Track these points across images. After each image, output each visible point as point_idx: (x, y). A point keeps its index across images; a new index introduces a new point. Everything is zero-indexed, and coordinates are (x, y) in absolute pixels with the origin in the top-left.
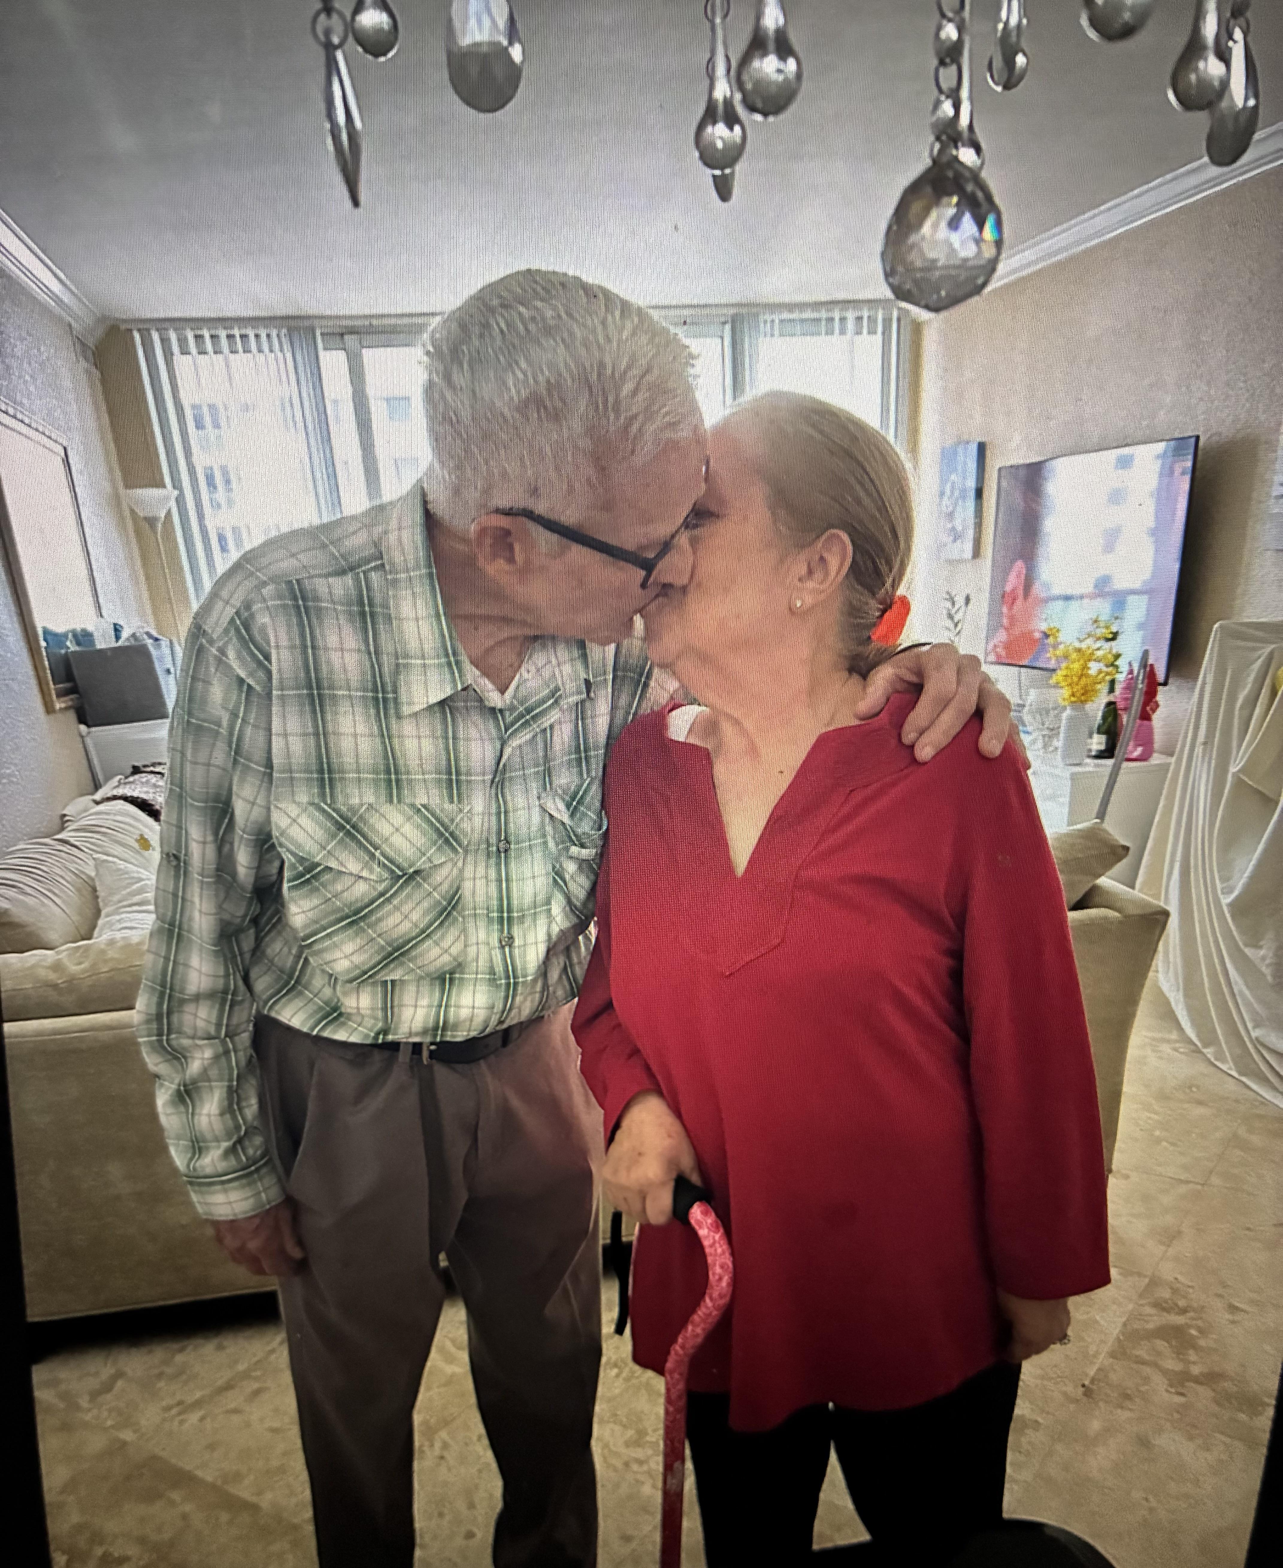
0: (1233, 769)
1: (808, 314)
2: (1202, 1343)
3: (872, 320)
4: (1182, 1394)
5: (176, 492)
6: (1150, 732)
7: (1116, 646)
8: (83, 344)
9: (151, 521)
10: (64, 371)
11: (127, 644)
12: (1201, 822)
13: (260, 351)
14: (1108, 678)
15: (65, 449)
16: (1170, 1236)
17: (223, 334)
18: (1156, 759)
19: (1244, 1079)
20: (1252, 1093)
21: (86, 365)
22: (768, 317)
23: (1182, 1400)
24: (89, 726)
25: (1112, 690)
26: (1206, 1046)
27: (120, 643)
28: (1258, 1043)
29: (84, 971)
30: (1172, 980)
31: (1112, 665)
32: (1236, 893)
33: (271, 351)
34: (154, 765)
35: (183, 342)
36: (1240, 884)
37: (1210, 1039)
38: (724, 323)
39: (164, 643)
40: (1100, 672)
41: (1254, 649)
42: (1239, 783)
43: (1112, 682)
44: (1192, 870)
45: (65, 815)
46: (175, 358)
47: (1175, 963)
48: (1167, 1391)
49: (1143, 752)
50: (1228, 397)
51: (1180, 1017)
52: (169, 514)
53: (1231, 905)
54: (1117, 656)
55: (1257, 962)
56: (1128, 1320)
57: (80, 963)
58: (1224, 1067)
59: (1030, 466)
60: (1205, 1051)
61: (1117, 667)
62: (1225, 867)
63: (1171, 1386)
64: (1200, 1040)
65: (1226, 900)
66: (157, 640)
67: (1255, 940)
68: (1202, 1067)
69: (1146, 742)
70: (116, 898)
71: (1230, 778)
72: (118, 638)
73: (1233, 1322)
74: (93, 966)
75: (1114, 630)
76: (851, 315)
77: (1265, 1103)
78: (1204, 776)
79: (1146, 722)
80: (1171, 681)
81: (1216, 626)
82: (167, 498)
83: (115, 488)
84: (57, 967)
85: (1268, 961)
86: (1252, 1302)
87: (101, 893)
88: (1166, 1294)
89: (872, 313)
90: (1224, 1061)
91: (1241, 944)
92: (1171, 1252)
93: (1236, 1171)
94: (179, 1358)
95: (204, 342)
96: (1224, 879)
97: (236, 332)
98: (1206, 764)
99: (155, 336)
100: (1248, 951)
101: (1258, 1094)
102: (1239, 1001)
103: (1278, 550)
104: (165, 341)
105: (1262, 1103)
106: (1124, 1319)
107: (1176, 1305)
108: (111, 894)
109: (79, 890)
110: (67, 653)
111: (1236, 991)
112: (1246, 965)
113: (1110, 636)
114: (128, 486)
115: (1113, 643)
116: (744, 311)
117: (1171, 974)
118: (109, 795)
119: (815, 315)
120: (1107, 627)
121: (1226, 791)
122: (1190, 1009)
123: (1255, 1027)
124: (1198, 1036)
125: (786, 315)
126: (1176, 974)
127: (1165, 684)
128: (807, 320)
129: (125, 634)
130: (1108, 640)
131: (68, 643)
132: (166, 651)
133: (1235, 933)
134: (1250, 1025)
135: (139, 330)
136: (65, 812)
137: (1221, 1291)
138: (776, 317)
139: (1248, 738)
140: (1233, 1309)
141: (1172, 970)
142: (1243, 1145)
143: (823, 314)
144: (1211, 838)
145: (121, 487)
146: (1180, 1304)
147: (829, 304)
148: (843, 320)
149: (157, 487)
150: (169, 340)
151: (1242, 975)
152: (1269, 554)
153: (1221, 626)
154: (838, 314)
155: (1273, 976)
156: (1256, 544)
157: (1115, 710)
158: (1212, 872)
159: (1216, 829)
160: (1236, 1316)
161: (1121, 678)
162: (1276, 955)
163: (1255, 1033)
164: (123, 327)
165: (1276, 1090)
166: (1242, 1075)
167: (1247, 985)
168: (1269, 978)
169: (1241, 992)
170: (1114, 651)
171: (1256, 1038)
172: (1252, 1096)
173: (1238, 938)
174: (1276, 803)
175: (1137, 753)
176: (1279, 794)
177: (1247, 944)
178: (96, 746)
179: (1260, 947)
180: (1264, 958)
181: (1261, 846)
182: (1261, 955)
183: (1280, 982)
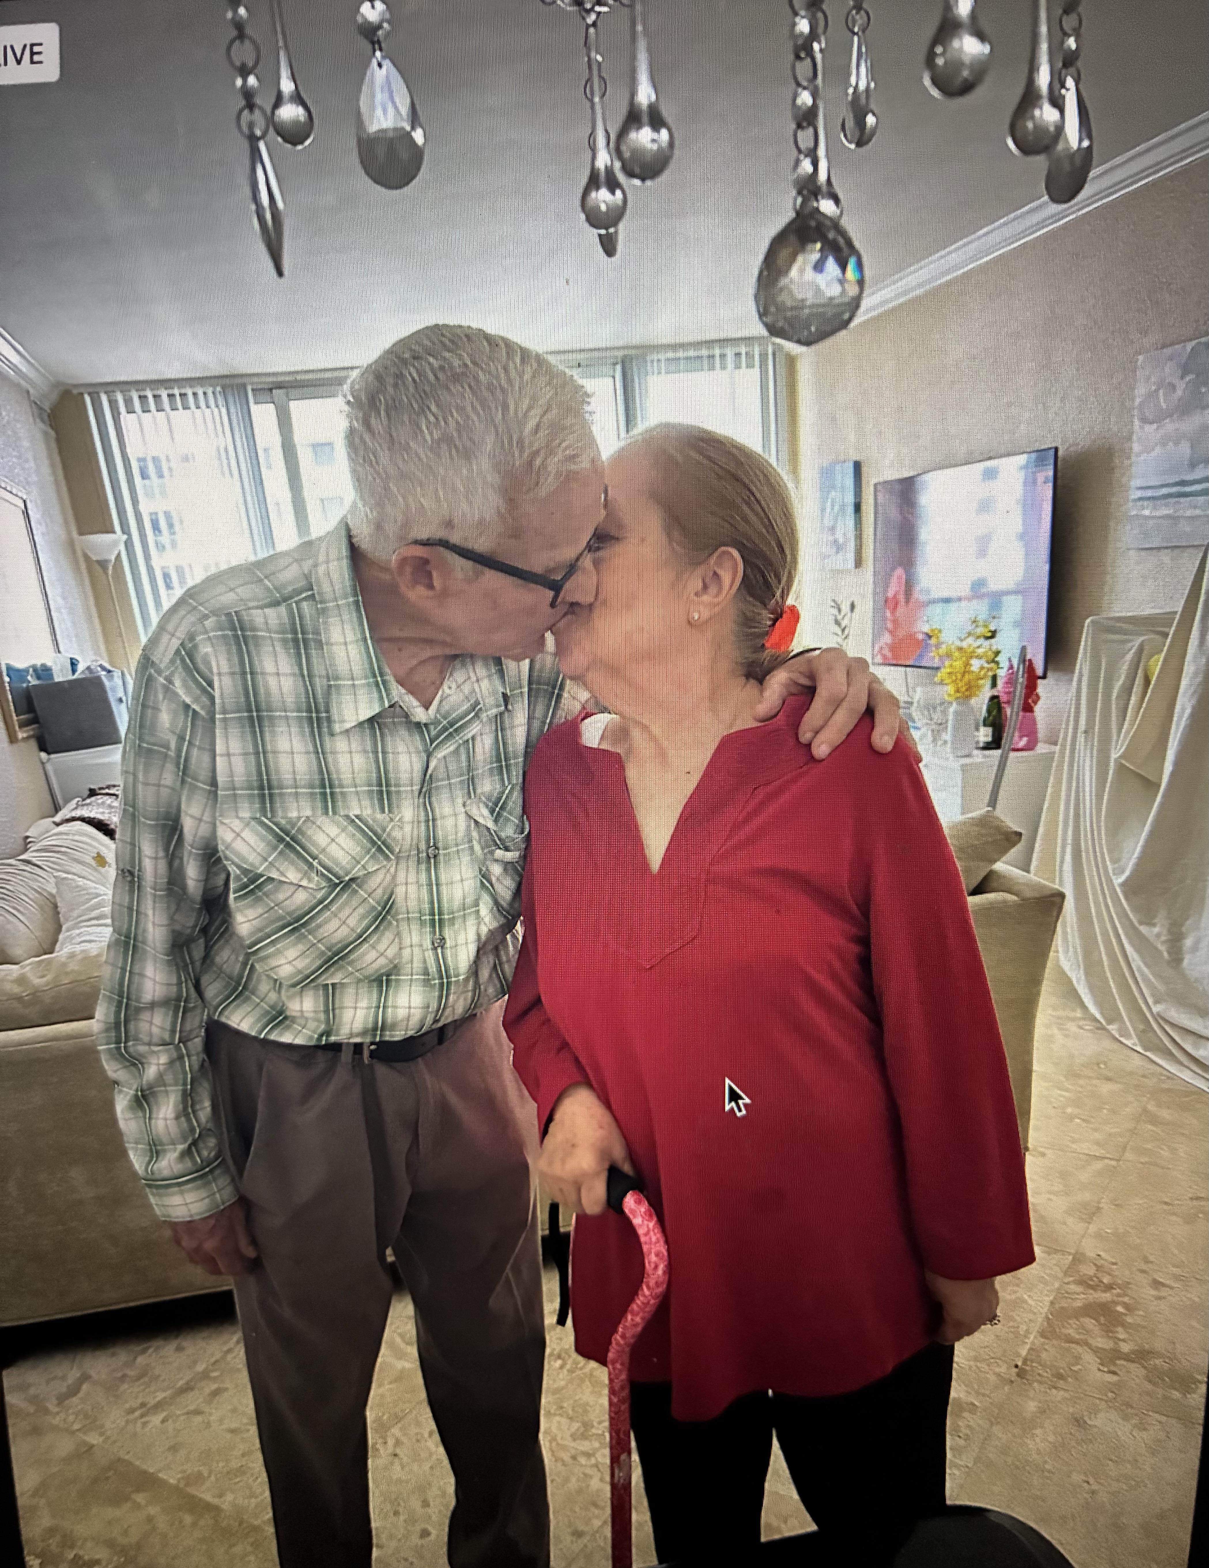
0: (1115, 755)
1: (692, 353)
2: (1129, 1319)
3: (749, 356)
4: (1114, 1373)
5: (125, 537)
6: (1034, 722)
7: (995, 644)
8: (41, 408)
9: (103, 564)
10: (22, 433)
11: (83, 676)
12: (1088, 806)
13: (198, 407)
14: (990, 674)
15: (25, 502)
16: (1089, 1213)
18: (1042, 748)
19: (1148, 1054)
20: (1155, 1067)
21: (42, 426)
22: (655, 357)
23: (1115, 1378)
24: (49, 753)
25: (994, 684)
26: (1109, 1023)
27: (77, 676)
28: (1158, 1017)
29: (47, 984)
30: (1072, 959)
31: (993, 661)
32: (1127, 873)
33: (208, 407)
34: (108, 787)
35: (128, 402)
36: (1130, 865)
37: (1113, 1017)
38: (615, 364)
39: (117, 674)
40: (982, 668)
41: (1125, 642)
42: (1121, 768)
43: (994, 678)
44: (1083, 853)
45: (27, 837)
46: (122, 417)
47: (1074, 941)
48: (1099, 1369)
49: (1028, 742)
51: (1083, 996)
52: (119, 555)
53: (1123, 885)
54: (997, 653)
55: (1152, 939)
56: (1055, 1298)
57: (43, 977)
58: (1128, 1043)
59: (903, 481)
60: (1110, 1027)
61: (997, 663)
62: (1114, 848)
63: (1102, 1364)
64: (1104, 1018)
65: (1118, 880)
66: (109, 671)
67: (1148, 919)
68: (1107, 1044)
69: (1030, 732)
70: (75, 913)
71: (1112, 763)
72: (74, 671)
73: (1159, 1298)
74: (55, 978)
75: (993, 629)
76: (730, 352)
77: (1171, 1077)
78: (1088, 762)
79: (1028, 714)
80: (1049, 674)
81: (1088, 621)
82: (117, 542)
83: (69, 533)
84: (22, 980)
85: (1163, 938)
86: (1176, 1277)
87: (62, 909)
88: (1090, 1271)
89: (750, 349)
90: (1128, 1036)
91: (1135, 922)
92: (1092, 1228)
93: (1148, 1146)
94: (141, 1360)
95: (147, 402)
96: (1114, 861)
97: (176, 392)
98: (1088, 751)
99: (104, 401)
100: (1143, 929)
101: (1163, 1068)
102: (1139, 977)
103: (1140, 549)
104: (113, 404)
105: (1169, 1078)
106: (1051, 1298)
107: (1102, 1282)
108: (71, 910)
109: (41, 908)
110: (28, 687)
111: (1135, 969)
112: (1142, 944)
113: (989, 634)
114: (81, 533)
115: (992, 641)
116: (632, 352)
117: (1071, 953)
118: (68, 817)
119: (697, 353)
120: (985, 626)
121: (1110, 776)
122: (1091, 988)
123: (1155, 1003)
124: (1102, 1013)
125: (671, 355)
126: (1075, 952)
127: (1044, 677)
128: (690, 358)
129: (81, 667)
130: (987, 638)
131: (29, 678)
132: (118, 681)
133: (1128, 911)
134: (1150, 1002)
135: (90, 394)
136: (28, 834)
137: (1144, 1267)
138: (662, 356)
139: (1126, 725)
140: (1157, 1284)
141: (1071, 949)
142: (1154, 1120)
143: (704, 352)
144: (1098, 821)
145: (75, 534)
146: (1105, 1281)
147: (710, 343)
148: (723, 356)
149: (107, 532)
150: (116, 401)
151: (1138, 951)
152: (1132, 553)
153: (1092, 621)
154: (717, 352)
155: (1169, 953)
156: (1119, 545)
157: (999, 703)
158: (1103, 854)
159: (1103, 813)
160: (1164, 1292)
161: (1002, 673)
162: (1170, 932)
163: (1156, 1009)
164: (75, 392)
165: (1181, 1064)
166: (1146, 1050)
167: (1146, 964)
168: (1166, 954)
169: (1139, 969)
170: (994, 648)
171: (1159, 1014)
172: (1159, 1070)
173: (1131, 916)
174: (1159, 786)
175: (1023, 743)
176: (1161, 779)
177: (1141, 923)
178: (55, 771)
179: (1154, 925)
180: (1158, 935)
181: (1147, 828)
182: (1156, 932)
183: (1176, 958)
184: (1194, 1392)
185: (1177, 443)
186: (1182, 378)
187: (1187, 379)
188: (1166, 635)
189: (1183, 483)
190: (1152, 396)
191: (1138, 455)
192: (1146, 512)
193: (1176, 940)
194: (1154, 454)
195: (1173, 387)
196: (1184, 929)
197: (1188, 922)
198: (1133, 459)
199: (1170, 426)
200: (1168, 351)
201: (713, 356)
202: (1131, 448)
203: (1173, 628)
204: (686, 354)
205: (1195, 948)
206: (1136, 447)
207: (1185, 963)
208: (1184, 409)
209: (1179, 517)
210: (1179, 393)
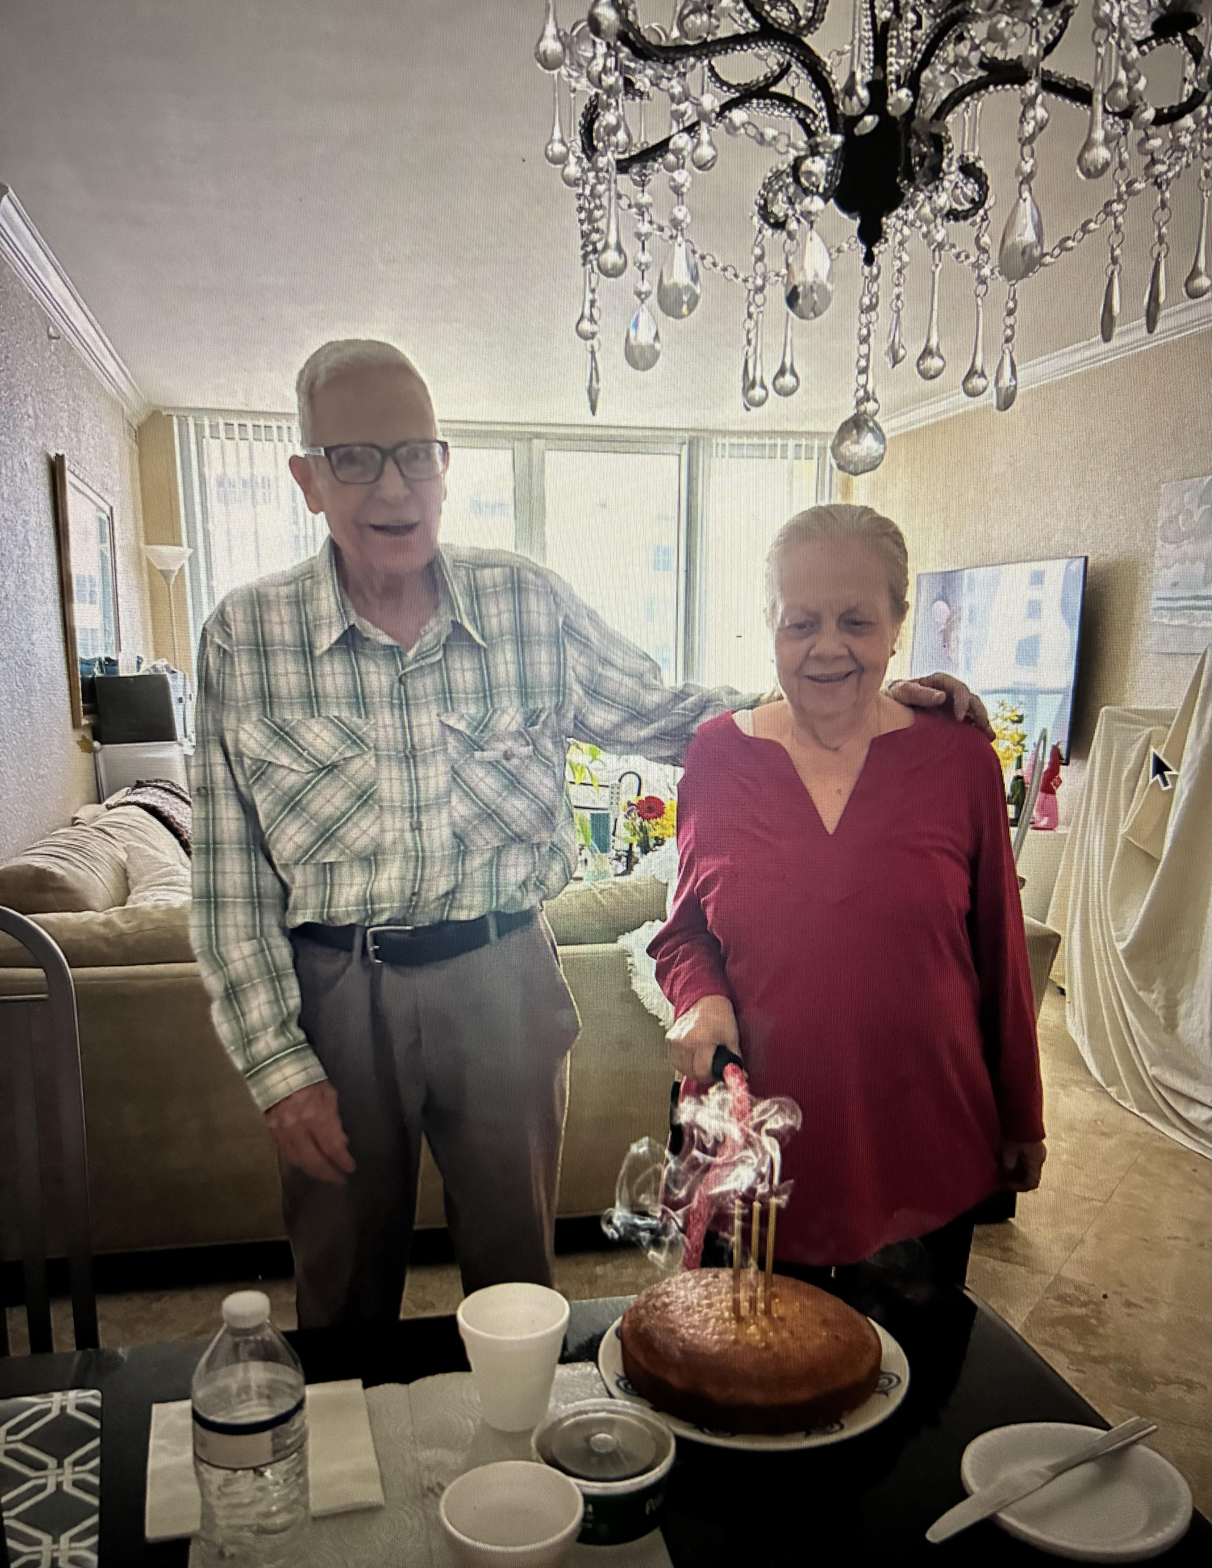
0: (1122, 830)
1: (755, 440)
2: (1101, 1330)
3: (809, 448)
4: (1083, 1372)
5: (191, 551)
6: (1055, 804)
7: (1021, 728)
8: (130, 425)
9: (165, 574)
10: (115, 447)
11: (147, 673)
12: (1096, 877)
13: (280, 440)
14: (1016, 755)
15: (111, 508)
16: (1073, 1244)
17: (250, 424)
18: (1060, 830)
19: (1143, 1115)
20: (1149, 1128)
21: (131, 441)
22: (720, 440)
23: (1082, 1376)
24: (102, 743)
25: (1019, 766)
26: (1109, 1085)
27: (140, 673)
28: (1155, 1080)
29: (131, 928)
30: (1078, 1024)
31: (1019, 743)
32: (1128, 941)
33: (290, 441)
34: (156, 781)
35: (214, 427)
36: (1131, 930)
37: (1113, 1079)
38: (684, 443)
39: (180, 674)
40: (1008, 749)
41: (1138, 730)
42: (1127, 843)
43: (1020, 759)
44: (1091, 924)
45: (76, 818)
46: (204, 440)
47: (1080, 1009)
48: (1068, 1368)
49: (1049, 822)
50: (1110, 526)
51: (1086, 1059)
52: (181, 569)
53: (1124, 951)
54: (1023, 737)
55: (1150, 1005)
56: (1034, 1310)
57: (128, 922)
58: (1127, 1105)
59: (945, 574)
60: (1109, 1090)
61: (1023, 746)
62: (1119, 918)
63: (1072, 1364)
64: (1105, 1081)
65: (1120, 946)
66: (173, 672)
67: (1147, 984)
68: (1107, 1105)
69: (1050, 811)
70: (146, 878)
71: (1119, 839)
72: (139, 668)
73: (1129, 1315)
74: (141, 924)
75: (1020, 714)
76: (791, 443)
77: (1164, 1138)
78: (1097, 837)
79: (1049, 796)
80: (1071, 761)
81: (1103, 709)
82: (182, 555)
83: (138, 543)
84: (108, 924)
85: (1160, 1004)
86: (1147, 1300)
87: (133, 874)
88: (1070, 1290)
89: (809, 442)
90: (1125, 1098)
91: (1135, 987)
92: (1074, 1256)
93: (1135, 1192)
95: (233, 430)
96: (1117, 929)
98: (1098, 827)
99: (191, 421)
100: (1141, 994)
101: (1156, 1129)
102: (1136, 1040)
103: (1158, 653)
104: (199, 428)
105: (1160, 1138)
106: (1031, 1309)
107: (1078, 1299)
108: (142, 875)
109: (114, 869)
110: (93, 678)
111: (1133, 1032)
112: (1141, 1008)
113: (1016, 718)
114: (148, 543)
115: (1019, 726)
116: (700, 434)
117: (1077, 1018)
118: (123, 800)
119: (760, 442)
120: (1013, 711)
121: (1117, 850)
122: (1094, 1051)
123: (1151, 1066)
124: (1102, 1075)
125: (735, 440)
126: (1081, 1017)
127: (1067, 764)
128: (753, 445)
129: (144, 666)
130: (1014, 722)
131: (95, 670)
132: (180, 682)
133: (1129, 977)
134: (1147, 1064)
135: (178, 417)
136: (77, 815)
137: (1119, 1289)
138: (727, 441)
139: (1133, 805)
140: (1129, 1304)
141: (1077, 1015)
142: (1143, 1172)
143: (767, 441)
144: (1105, 891)
145: (142, 545)
146: (1082, 1299)
147: (772, 434)
148: (784, 447)
149: (175, 545)
150: (203, 426)
151: (1138, 1017)
152: (1151, 656)
153: (1107, 711)
154: (779, 442)
155: (1165, 1018)
156: (1140, 648)
157: (1023, 784)
158: (1107, 920)
159: (1110, 883)
160: (1134, 1311)
161: (1027, 757)
162: (1167, 999)
163: (1153, 1071)
164: (164, 413)
165: (1173, 1126)
166: (1141, 1111)
167: (1143, 1027)
168: (1162, 1020)
169: (1137, 1032)
170: (1020, 731)
171: (1154, 1077)
172: (1152, 1131)
173: (1132, 982)
174: (1158, 862)
175: (1044, 822)
176: (1161, 854)
177: (1140, 989)
178: (106, 761)
179: (1153, 992)
180: (1156, 1002)
181: (1148, 898)
182: (1153, 998)
183: (1171, 1024)
184: (1153, 1391)
185: (1193, 562)
186: (1199, 506)
187: (1202, 508)
188: (1169, 726)
189: (1196, 598)
190: (1172, 520)
191: (1160, 569)
192: (1165, 621)
193: (1171, 1006)
194: (1173, 570)
195: (1190, 513)
196: (1179, 996)
197: (1183, 990)
198: (1155, 572)
199: (1188, 547)
200: (1187, 483)
201: (776, 445)
202: (1153, 563)
203: (1175, 722)
204: (750, 441)
205: (1188, 1015)
206: (1158, 563)
207: (1179, 1029)
208: (1198, 534)
209: (1193, 628)
210: (1196, 518)
